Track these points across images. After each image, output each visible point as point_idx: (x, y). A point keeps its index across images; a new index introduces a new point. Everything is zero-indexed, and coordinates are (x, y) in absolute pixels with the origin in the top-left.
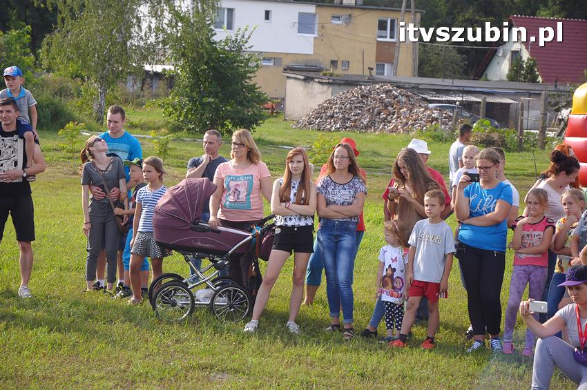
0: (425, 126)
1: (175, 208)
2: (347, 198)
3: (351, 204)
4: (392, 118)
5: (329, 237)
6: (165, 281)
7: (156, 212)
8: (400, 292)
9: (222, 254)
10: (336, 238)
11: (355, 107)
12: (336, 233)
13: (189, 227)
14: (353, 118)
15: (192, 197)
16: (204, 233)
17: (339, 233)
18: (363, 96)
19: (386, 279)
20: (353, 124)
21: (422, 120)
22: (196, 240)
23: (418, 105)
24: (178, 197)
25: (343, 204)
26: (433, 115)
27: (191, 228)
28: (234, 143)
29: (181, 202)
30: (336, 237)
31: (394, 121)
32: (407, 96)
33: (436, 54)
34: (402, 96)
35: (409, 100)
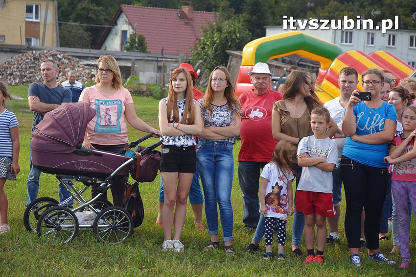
0: (86, 81)
1: (58, 132)
2: (226, 119)
3: (229, 125)
4: (58, 75)
5: (209, 158)
6: (40, 205)
7: (37, 137)
8: (285, 208)
9: (104, 176)
10: (215, 159)
11: (29, 67)
12: (215, 154)
13: (73, 151)
14: (28, 76)
15: (74, 121)
16: (88, 157)
17: (218, 153)
18: (35, 59)
19: (272, 196)
20: (28, 80)
21: (83, 76)
22: (79, 164)
23: (77, 65)
24: (61, 120)
25: (221, 126)
26: (92, 73)
27: (75, 152)
28: (100, 69)
29: (64, 126)
30: (216, 157)
31: (61, 77)
32: (69, 59)
33: (68, 31)
34: (65, 58)
35: (70, 62)
